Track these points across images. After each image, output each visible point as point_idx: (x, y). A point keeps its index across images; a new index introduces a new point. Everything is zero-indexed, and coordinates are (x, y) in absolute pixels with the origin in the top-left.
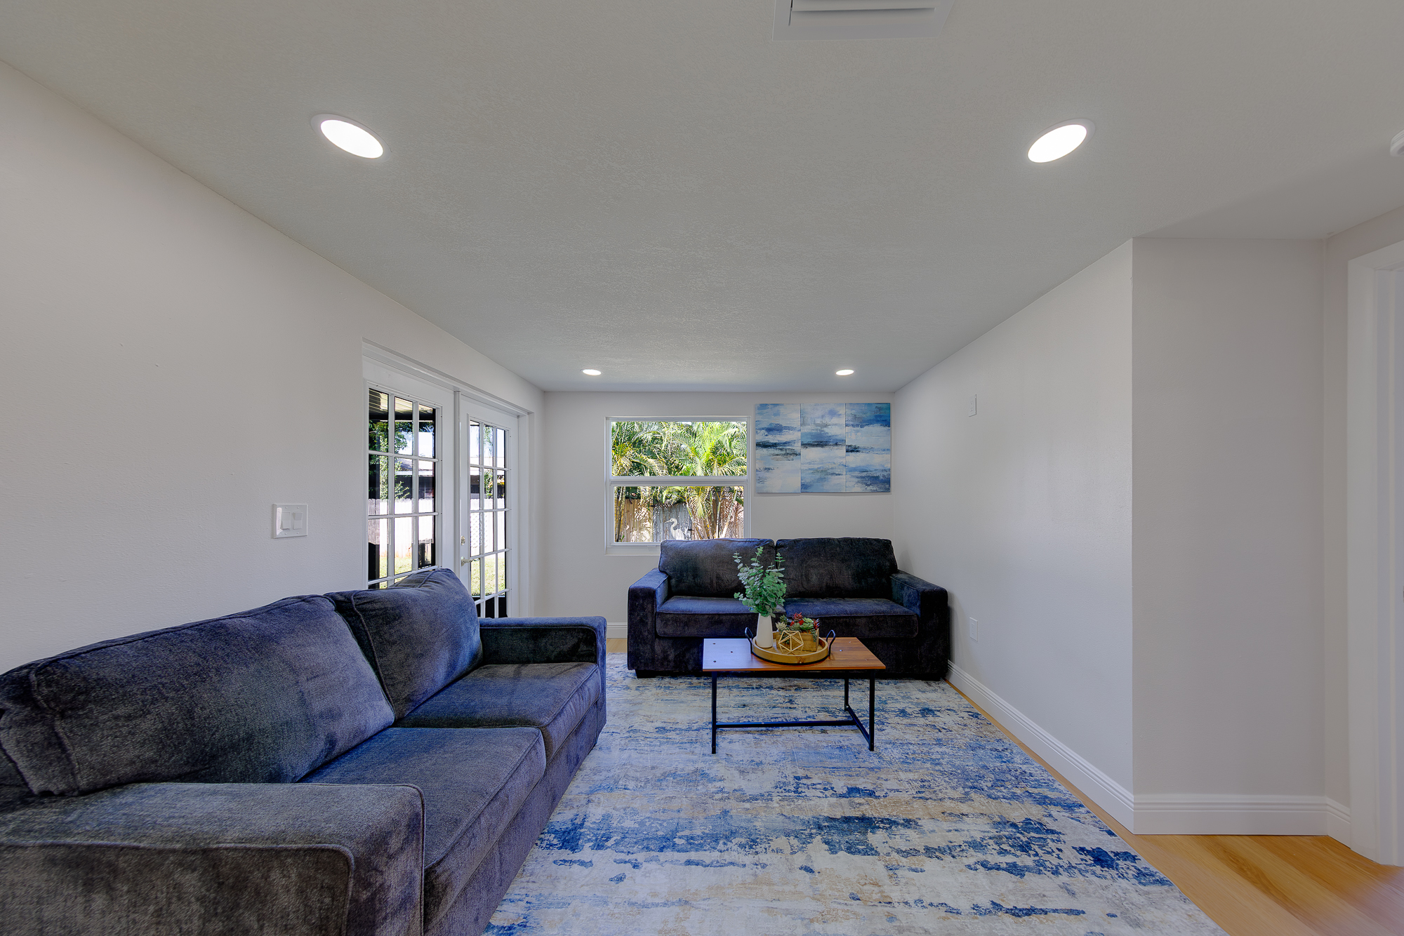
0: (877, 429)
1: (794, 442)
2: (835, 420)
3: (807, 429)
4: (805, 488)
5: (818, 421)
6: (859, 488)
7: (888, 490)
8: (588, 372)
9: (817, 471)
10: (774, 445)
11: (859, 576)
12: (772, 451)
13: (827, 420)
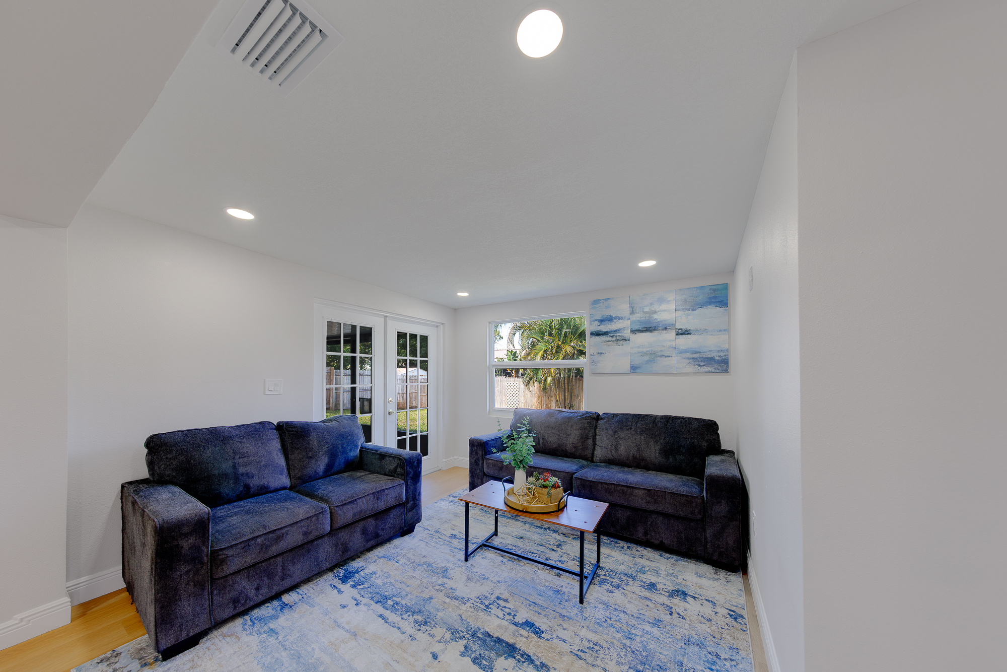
0: (712, 311)
1: (624, 329)
2: (664, 307)
3: (636, 317)
4: (634, 369)
5: (647, 309)
6: (691, 369)
7: (726, 371)
8: (460, 294)
9: (645, 354)
10: (606, 333)
11: (667, 451)
12: (604, 338)
13: (656, 307)
